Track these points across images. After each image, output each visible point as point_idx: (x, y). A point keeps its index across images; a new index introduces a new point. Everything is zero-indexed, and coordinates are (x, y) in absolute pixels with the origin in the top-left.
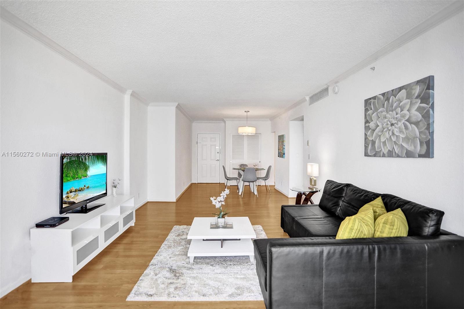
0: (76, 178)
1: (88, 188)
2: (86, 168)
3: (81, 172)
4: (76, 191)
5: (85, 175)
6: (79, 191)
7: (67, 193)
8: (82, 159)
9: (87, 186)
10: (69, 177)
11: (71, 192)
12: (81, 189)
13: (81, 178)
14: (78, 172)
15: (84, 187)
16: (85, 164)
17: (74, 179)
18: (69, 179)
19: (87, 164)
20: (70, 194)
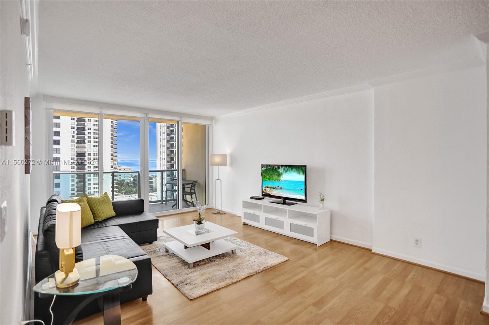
0: (271, 180)
1: (281, 188)
2: (280, 175)
3: (275, 177)
4: (271, 188)
5: (278, 179)
6: (274, 188)
7: (265, 187)
8: (276, 168)
9: (280, 187)
10: (266, 178)
11: (268, 188)
12: (275, 188)
13: (275, 180)
14: (272, 176)
15: (278, 187)
16: (278, 172)
17: (270, 180)
18: (266, 179)
19: (281, 172)
20: (267, 189)
